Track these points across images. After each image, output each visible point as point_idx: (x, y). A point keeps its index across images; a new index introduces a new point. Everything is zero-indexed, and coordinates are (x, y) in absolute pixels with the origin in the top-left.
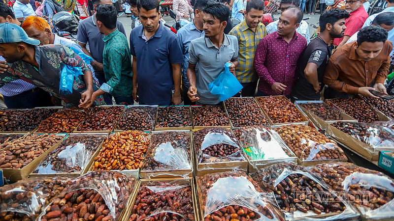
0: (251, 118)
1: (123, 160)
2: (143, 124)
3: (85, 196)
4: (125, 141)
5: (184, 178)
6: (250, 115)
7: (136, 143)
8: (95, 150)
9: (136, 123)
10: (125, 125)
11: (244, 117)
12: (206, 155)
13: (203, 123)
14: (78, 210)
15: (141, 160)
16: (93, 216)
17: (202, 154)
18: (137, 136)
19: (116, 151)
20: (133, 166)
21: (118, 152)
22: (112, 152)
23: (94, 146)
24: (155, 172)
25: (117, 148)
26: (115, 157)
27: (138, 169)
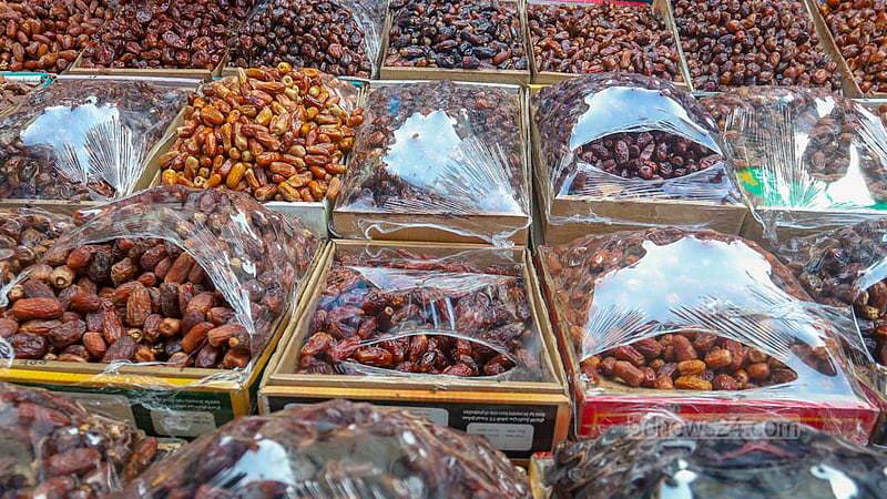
0: (776, 57)
1: (266, 167)
2: (335, 49)
3: (137, 261)
4: (268, 97)
5: (497, 246)
6: (773, 41)
7: (312, 111)
8: (159, 135)
9: (307, 41)
10: (262, 48)
11: (745, 50)
12: (590, 167)
13: (574, 63)
14: (120, 304)
15: (333, 173)
16: (174, 323)
17: (574, 164)
18: (314, 84)
19: (238, 131)
20: (305, 191)
21: (243, 134)
22: (224, 133)
23: (154, 118)
24: (386, 216)
25: (239, 121)
26: (234, 152)
27: (324, 203)
